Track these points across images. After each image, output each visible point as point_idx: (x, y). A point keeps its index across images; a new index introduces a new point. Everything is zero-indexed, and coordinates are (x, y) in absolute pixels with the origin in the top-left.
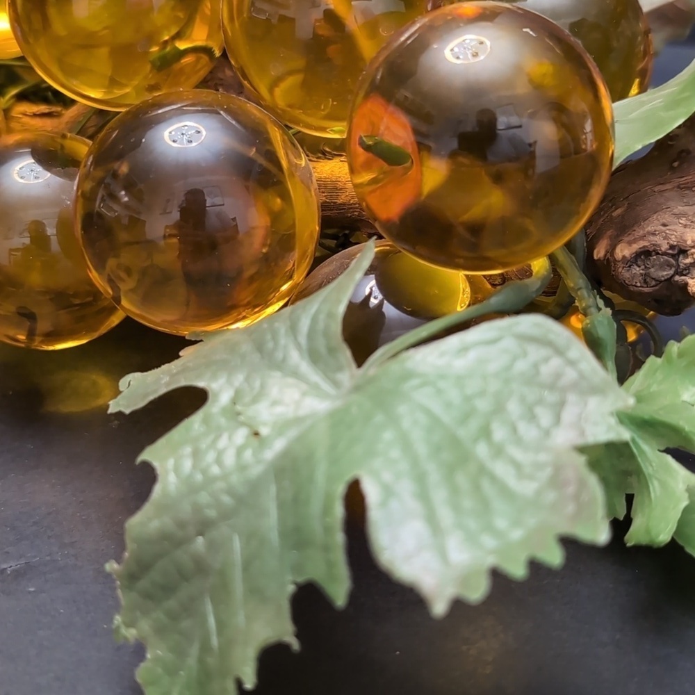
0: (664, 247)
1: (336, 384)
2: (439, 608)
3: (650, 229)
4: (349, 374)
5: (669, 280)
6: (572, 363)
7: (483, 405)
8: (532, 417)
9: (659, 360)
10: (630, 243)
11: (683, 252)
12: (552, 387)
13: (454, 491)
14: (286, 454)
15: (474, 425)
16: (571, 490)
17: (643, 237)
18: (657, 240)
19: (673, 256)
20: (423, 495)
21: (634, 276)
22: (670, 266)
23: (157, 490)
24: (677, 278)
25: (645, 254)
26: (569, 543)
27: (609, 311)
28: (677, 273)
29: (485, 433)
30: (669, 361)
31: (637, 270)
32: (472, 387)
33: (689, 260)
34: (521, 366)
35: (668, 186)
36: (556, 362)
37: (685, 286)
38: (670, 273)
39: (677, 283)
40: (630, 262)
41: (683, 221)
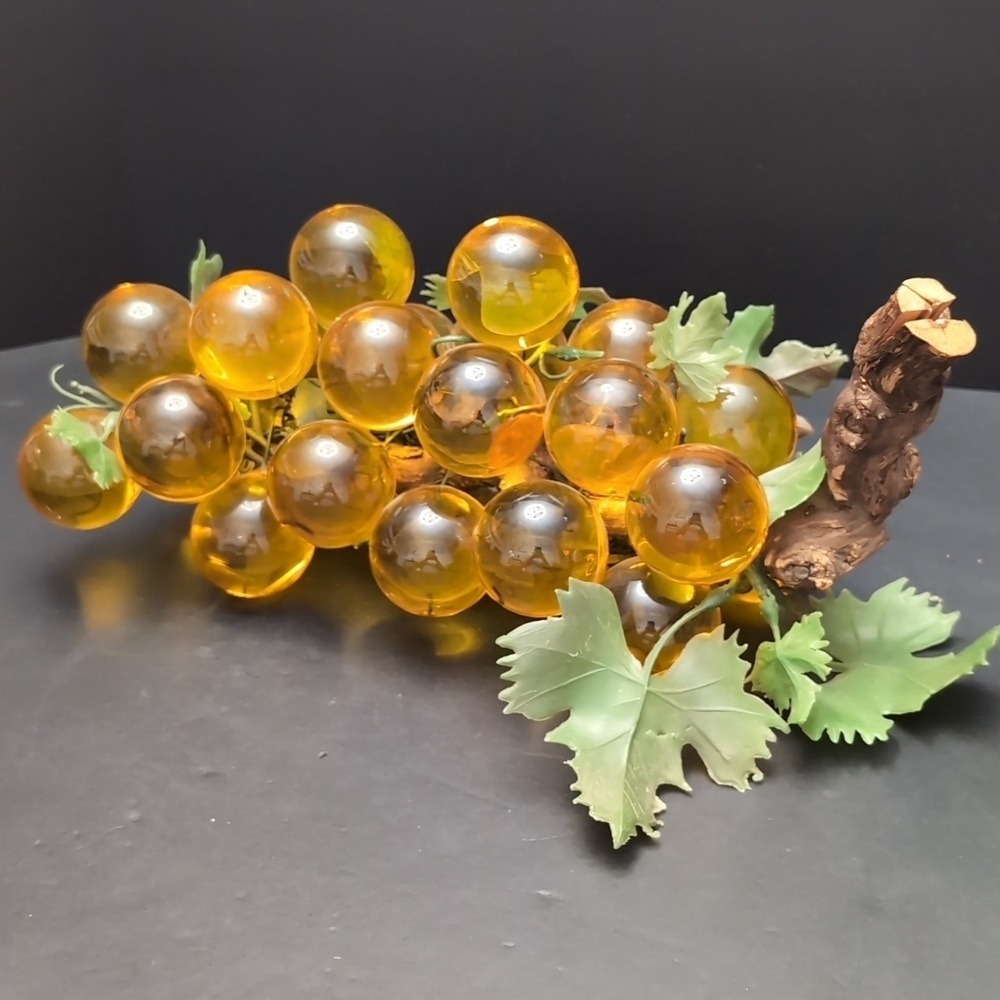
0: (802, 562)
3: (794, 551)
5: (806, 579)
9: (799, 625)
10: (784, 559)
11: (812, 565)
17: (790, 557)
18: (798, 558)
19: (808, 567)
21: (787, 577)
22: (804, 572)
24: (811, 578)
25: (793, 565)
28: (810, 575)
30: (804, 625)
31: (788, 573)
33: (815, 570)
35: (802, 526)
37: (814, 583)
38: (806, 575)
39: (810, 581)
40: (785, 569)
41: (812, 547)
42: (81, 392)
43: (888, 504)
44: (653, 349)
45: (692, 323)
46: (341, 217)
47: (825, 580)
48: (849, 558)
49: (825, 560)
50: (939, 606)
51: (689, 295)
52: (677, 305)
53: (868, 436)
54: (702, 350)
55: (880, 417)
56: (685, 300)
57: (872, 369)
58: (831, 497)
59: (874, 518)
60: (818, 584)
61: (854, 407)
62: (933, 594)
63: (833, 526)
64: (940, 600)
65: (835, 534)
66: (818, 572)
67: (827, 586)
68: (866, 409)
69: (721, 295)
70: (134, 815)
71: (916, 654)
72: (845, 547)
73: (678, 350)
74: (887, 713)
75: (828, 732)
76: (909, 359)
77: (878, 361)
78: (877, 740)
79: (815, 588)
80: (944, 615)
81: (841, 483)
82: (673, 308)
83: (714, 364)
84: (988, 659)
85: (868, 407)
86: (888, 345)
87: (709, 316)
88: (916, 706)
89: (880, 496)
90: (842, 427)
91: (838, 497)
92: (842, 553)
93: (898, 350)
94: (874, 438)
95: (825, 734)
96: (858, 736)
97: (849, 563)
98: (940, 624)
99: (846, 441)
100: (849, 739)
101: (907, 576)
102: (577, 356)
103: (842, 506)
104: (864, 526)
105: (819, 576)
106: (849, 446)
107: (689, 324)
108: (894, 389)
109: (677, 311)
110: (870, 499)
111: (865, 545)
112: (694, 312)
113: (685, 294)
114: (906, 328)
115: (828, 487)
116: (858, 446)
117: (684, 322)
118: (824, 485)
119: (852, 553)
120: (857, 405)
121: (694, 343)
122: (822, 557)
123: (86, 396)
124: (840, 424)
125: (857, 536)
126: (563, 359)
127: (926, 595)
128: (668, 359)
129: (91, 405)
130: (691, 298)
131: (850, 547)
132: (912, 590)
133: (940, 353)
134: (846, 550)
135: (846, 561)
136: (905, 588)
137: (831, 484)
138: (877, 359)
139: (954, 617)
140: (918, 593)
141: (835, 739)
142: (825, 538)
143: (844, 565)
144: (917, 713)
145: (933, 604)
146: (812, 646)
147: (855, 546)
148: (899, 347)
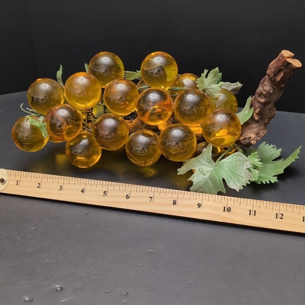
0: (248, 137)
1: (213, 166)
2: (238, 191)
3: (245, 135)
4: (214, 164)
5: (249, 142)
6: (244, 158)
7: (234, 165)
8: (241, 166)
9: (250, 156)
10: (243, 137)
11: (250, 138)
12: (242, 161)
13: (235, 177)
14: (210, 176)
15: (234, 168)
16: (248, 174)
17: (244, 136)
18: (246, 136)
19: (249, 139)
20: (231, 179)
21: (243, 142)
22: (249, 140)
23: (194, 183)
24: (250, 142)
25: (245, 138)
26: (246, 184)
27: (241, 149)
28: (250, 141)
29: (236, 169)
30: (252, 156)
31: (244, 141)
32: (232, 163)
33: (251, 139)
34: (237, 159)
35: (246, 128)
36: (242, 158)
37: (251, 143)
38: (249, 141)
39: (250, 143)
40: (243, 140)
41: (250, 133)
42: (30, 111)
43: (270, 119)
44: (197, 86)
45: (209, 77)
46: (103, 56)
47: (254, 142)
48: (259, 136)
49: (254, 136)
50: (276, 148)
51: (207, 70)
52: (203, 73)
53: (267, 98)
54: (213, 84)
55: (271, 92)
56: (206, 71)
57: (274, 75)
58: (255, 119)
59: (265, 124)
60: (252, 143)
61: (263, 91)
62: (273, 145)
63: (255, 127)
64: (276, 146)
65: (256, 129)
66: (252, 139)
67: (255, 143)
68: (267, 91)
69: (217, 68)
70: (33, 228)
71: (273, 160)
72: (258, 133)
73: (206, 85)
74: (273, 175)
75: (262, 181)
76: (286, 69)
77: (277, 72)
78: (275, 181)
79: (252, 144)
80: (277, 150)
81: (257, 114)
82: (202, 74)
83: (217, 87)
84: (298, 157)
85: (268, 90)
86: (280, 67)
87: (214, 74)
88: (282, 172)
89: (268, 117)
90: (259, 98)
91: (256, 119)
92: (257, 134)
93: (283, 67)
94: (268, 99)
95: (261, 182)
96: (270, 181)
97: (259, 137)
98: (277, 152)
99: (260, 101)
100: (268, 182)
101: (265, 141)
102: (179, 89)
103: (257, 122)
104: (262, 127)
105: (252, 141)
106: (262, 102)
107: (208, 77)
108: (280, 80)
109: (204, 75)
110: (265, 118)
111: (263, 132)
112: (209, 74)
113: (205, 69)
114: (286, 60)
115: (253, 116)
116: (264, 102)
117: (206, 77)
118: (253, 115)
119: (260, 134)
120: (264, 90)
121: (210, 83)
122: (253, 136)
123: (32, 112)
124: (258, 97)
125: (261, 130)
126: (174, 91)
127: (272, 145)
128: (203, 88)
129: (34, 115)
130: (208, 70)
131: (259, 133)
132: (268, 144)
133: (295, 66)
134: (258, 134)
135: (258, 137)
136: (266, 144)
137: (255, 115)
138: (276, 71)
139: (280, 150)
140: (269, 145)
141: (264, 183)
142: (253, 131)
143: (258, 138)
144: (283, 173)
145: (274, 147)
146: (256, 161)
147: (261, 133)
148: (283, 66)
